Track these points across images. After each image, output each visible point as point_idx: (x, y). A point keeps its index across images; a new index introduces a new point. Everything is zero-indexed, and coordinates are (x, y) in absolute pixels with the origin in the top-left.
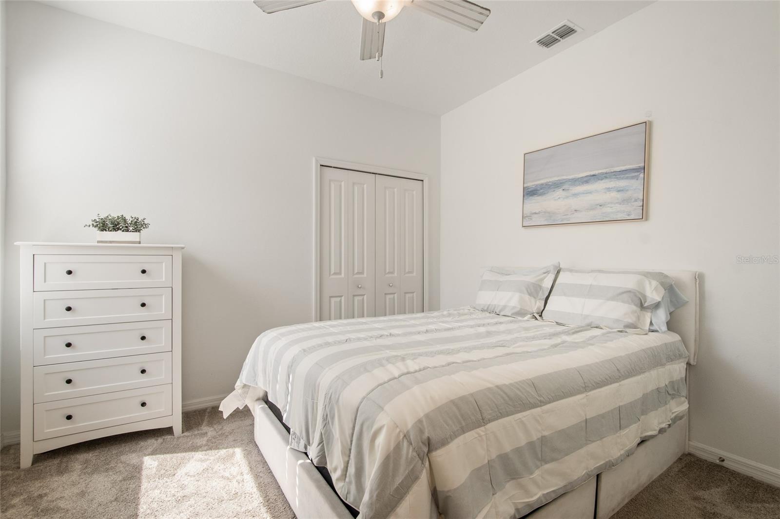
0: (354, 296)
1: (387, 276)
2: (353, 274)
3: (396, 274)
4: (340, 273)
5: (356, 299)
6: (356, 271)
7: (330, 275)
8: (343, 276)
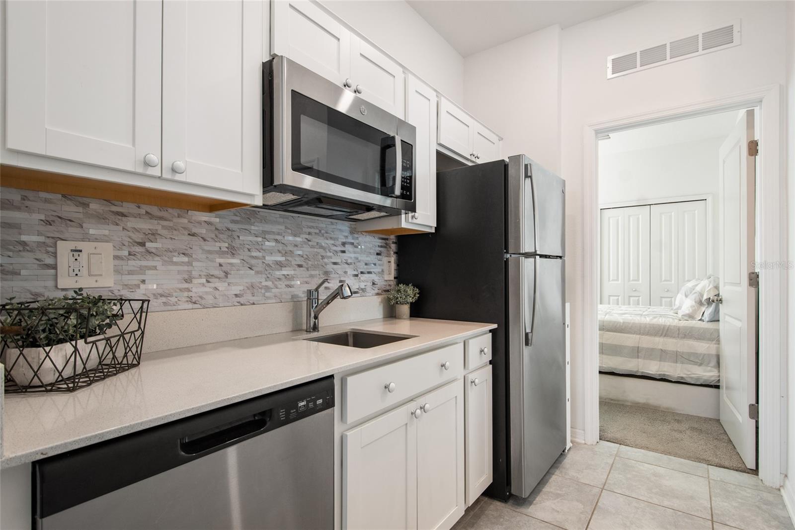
0: (630, 296)
1: (662, 283)
2: (629, 281)
3: (673, 282)
4: (617, 280)
5: (632, 299)
6: (631, 279)
7: (609, 280)
8: (620, 282)
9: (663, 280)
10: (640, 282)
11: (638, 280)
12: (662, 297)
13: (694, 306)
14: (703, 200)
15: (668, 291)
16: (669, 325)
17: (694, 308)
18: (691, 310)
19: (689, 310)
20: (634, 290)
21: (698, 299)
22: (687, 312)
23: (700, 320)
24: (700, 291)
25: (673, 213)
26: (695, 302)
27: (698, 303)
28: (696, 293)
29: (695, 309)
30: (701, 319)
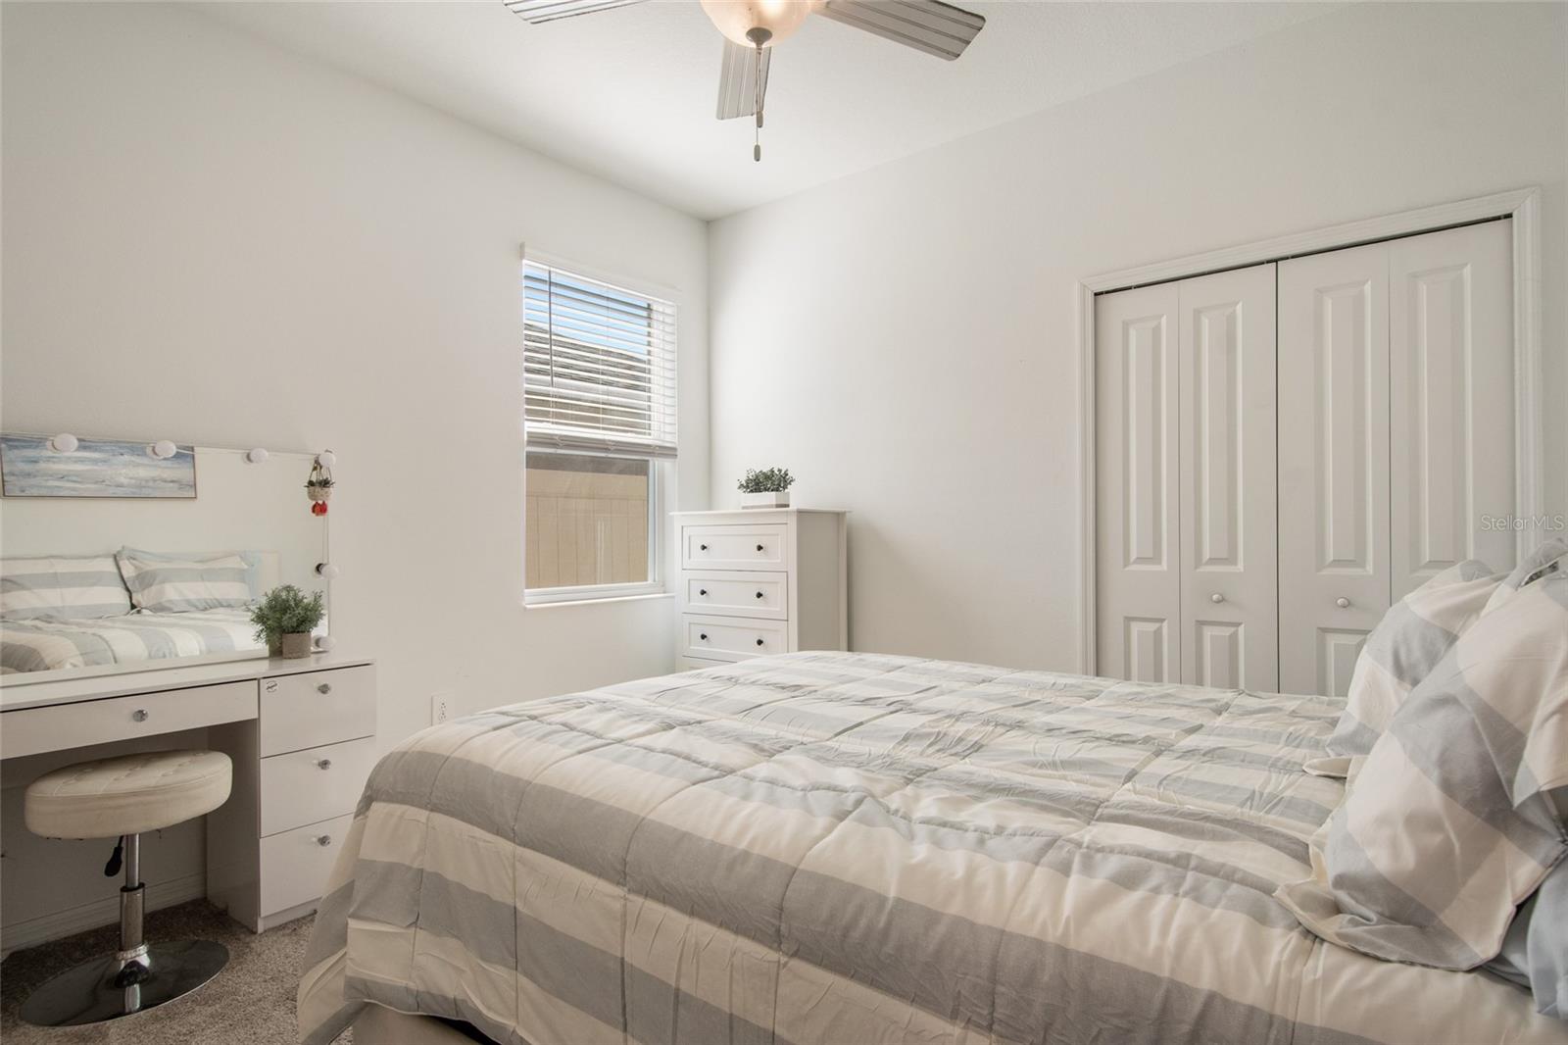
0: (1201, 623)
1: (1326, 572)
2: (1198, 562)
3: (1370, 568)
4: (1156, 559)
5: (1208, 632)
6: (1206, 555)
7: (1126, 563)
8: (1164, 566)
9: (1330, 557)
10: (1240, 567)
11: (1231, 559)
12: (1325, 630)
13: (1434, 824)
14: (1498, 218)
15: (1347, 606)
16: (1212, 997)
17: (1437, 839)
18: (1409, 859)
19: (1394, 847)
20: (1215, 597)
21: (1466, 763)
22: (1379, 859)
23: (1494, 969)
24: (1485, 693)
25: (1368, 287)
26: (1447, 787)
27: (1471, 805)
28: (1444, 701)
29: (1446, 851)
30: (1500, 959)
